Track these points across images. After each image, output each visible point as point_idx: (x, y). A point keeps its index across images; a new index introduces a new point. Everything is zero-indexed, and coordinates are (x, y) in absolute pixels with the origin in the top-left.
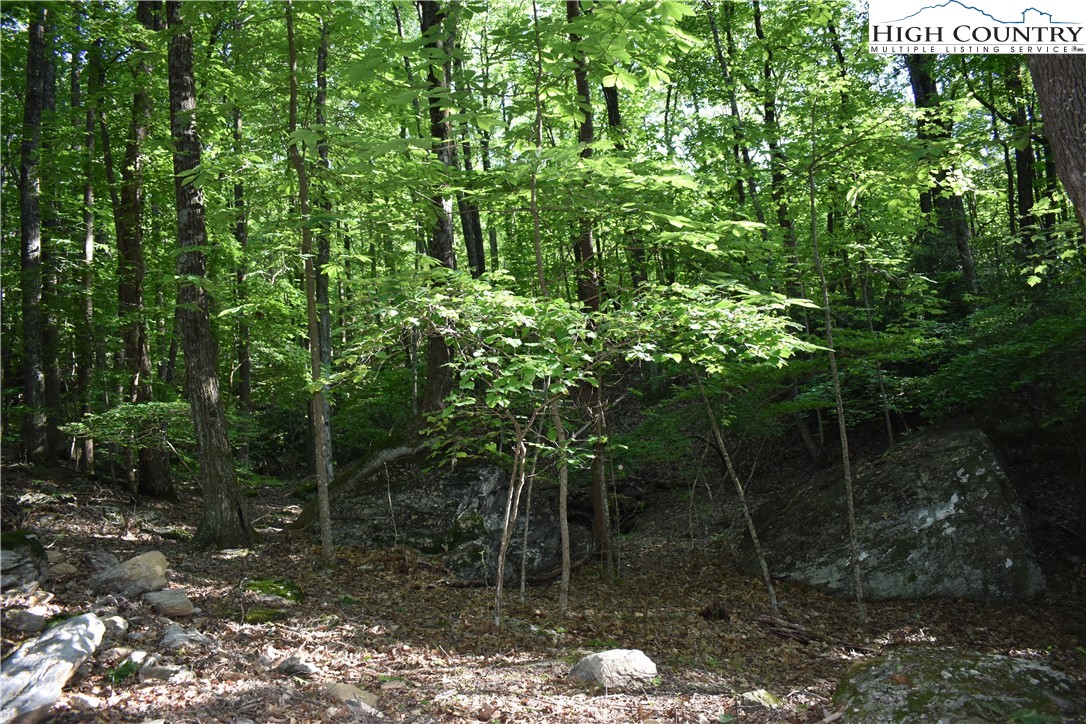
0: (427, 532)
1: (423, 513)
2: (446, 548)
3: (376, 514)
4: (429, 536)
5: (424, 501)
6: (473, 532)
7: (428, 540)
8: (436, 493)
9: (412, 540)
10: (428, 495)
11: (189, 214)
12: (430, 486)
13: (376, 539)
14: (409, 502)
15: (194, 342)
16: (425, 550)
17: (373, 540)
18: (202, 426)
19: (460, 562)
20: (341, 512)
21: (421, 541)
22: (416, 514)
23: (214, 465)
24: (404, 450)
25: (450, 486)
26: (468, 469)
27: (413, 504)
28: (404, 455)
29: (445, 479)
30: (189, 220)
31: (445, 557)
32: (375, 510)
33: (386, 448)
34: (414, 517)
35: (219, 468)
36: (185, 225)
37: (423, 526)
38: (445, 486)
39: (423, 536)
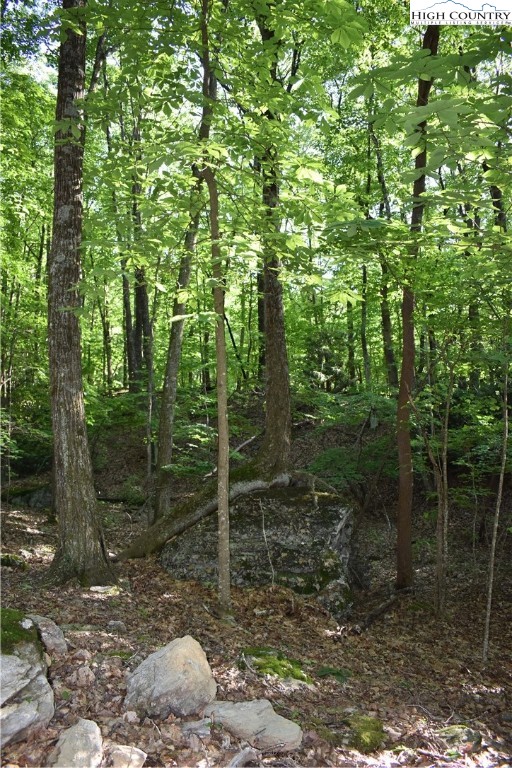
0: (298, 571)
1: (291, 551)
2: (318, 587)
3: (241, 550)
4: (300, 575)
5: (291, 538)
6: (336, 571)
7: (300, 580)
8: (303, 531)
9: (284, 578)
10: (295, 532)
11: (71, 211)
12: (297, 522)
13: (247, 577)
14: (275, 538)
15: (66, 350)
16: (298, 590)
17: (244, 577)
18: (68, 444)
19: (337, 603)
20: (204, 546)
21: (292, 580)
22: (285, 551)
23: (80, 489)
24: (259, 483)
25: (318, 524)
26: (330, 508)
27: (279, 541)
28: (258, 489)
29: (311, 516)
30: (70, 217)
31: (320, 598)
32: (241, 545)
33: (241, 480)
34: (284, 555)
35: (84, 492)
36: (65, 222)
37: (295, 565)
38: (312, 524)
39: (293, 574)
